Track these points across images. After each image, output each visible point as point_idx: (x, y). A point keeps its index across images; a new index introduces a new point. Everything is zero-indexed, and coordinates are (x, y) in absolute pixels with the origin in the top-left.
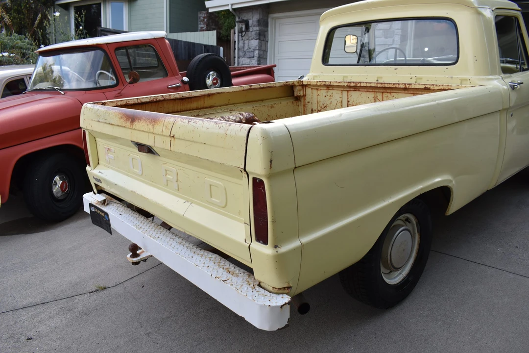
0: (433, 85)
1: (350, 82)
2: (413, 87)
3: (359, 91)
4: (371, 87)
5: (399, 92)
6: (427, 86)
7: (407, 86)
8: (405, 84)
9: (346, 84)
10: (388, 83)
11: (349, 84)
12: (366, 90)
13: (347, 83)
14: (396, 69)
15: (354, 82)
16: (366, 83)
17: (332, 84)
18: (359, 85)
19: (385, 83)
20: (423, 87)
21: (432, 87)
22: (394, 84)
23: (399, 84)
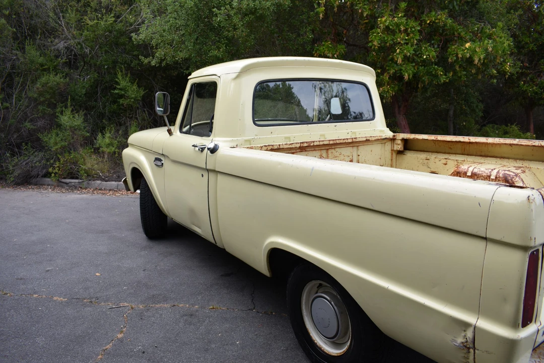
0: (371, 137)
1: (303, 143)
2: (358, 140)
3: (305, 151)
4: (324, 145)
5: (342, 146)
6: (367, 138)
7: (354, 140)
8: (352, 138)
9: (298, 146)
10: (338, 140)
11: (302, 144)
12: (312, 149)
13: (300, 144)
14: (335, 126)
15: (307, 142)
16: (320, 141)
17: (281, 147)
18: (312, 145)
19: (336, 140)
20: (365, 139)
21: (370, 139)
22: (344, 139)
23: (347, 139)
